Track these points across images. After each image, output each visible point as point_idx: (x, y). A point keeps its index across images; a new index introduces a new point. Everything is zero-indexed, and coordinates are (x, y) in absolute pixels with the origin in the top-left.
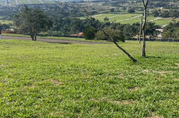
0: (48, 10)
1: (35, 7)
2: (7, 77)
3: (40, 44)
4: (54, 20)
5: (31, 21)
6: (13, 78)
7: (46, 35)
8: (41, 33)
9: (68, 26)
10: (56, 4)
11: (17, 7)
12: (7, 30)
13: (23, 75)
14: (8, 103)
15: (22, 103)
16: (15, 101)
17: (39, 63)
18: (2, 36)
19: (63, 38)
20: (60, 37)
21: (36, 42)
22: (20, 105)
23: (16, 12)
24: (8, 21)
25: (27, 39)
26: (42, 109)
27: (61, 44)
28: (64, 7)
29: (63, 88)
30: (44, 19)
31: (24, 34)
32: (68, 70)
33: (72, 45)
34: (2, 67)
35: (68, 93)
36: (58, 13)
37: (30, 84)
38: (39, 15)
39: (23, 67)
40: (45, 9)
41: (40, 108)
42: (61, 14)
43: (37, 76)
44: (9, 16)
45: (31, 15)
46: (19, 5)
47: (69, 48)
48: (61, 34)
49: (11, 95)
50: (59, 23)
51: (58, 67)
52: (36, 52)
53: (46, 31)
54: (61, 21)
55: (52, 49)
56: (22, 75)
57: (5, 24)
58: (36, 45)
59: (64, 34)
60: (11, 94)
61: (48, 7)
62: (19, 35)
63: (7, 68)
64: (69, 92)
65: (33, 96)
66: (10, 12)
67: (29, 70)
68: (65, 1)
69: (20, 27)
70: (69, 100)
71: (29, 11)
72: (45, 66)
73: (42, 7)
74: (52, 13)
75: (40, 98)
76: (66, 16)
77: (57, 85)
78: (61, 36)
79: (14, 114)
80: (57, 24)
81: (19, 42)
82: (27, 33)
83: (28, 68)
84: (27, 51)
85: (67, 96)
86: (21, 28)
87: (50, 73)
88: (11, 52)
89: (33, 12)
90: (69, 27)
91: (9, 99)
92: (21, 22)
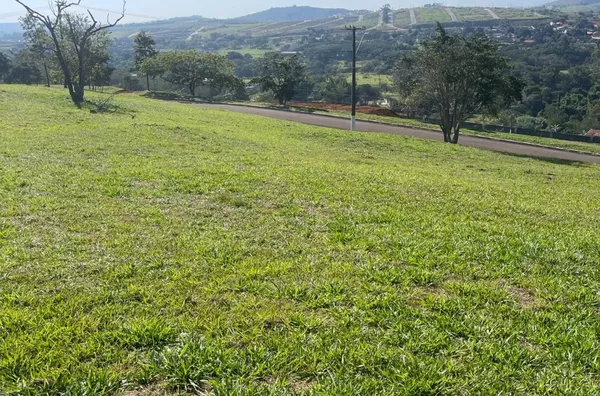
0: (510, 40)
1: (469, 30)
2: (365, 246)
3: (469, 154)
4: (526, 77)
5: (449, 79)
6: (381, 252)
7: (492, 128)
8: (477, 119)
9: (580, 98)
10: (543, 22)
11: (410, 31)
12: (370, 103)
13: (412, 250)
14: (365, 329)
15: (406, 341)
16: (386, 328)
17: (463, 218)
18: (357, 123)
19: (552, 141)
20: (539, 136)
21: (457, 147)
22: (401, 344)
23: (404, 48)
24: (378, 77)
25: (427, 138)
26: (469, 378)
27: (542, 163)
28: (573, 31)
29: (548, 323)
30: (497, 71)
31: (420, 119)
32: (567, 262)
33: (587, 171)
34: (351, 214)
35: (569, 345)
36: (546, 53)
37: (432, 284)
38: (479, 59)
39: (412, 226)
40: (501, 39)
41: (462, 372)
42: (558, 54)
43: (456, 261)
44: (383, 60)
45: (454, 59)
46: (419, 27)
47: (575, 180)
48: (545, 126)
49: (375, 307)
50: (545, 88)
51: (531, 245)
52: (456, 182)
53: (494, 113)
54: (553, 82)
55: (511, 175)
56: (409, 249)
57: (368, 85)
58: (455, 157)
59: (556, 128)
60: (375, 303)
61: (512, 31)
62: (405, 120)
63: (364, 221)
64: (573, 342)
65: (441, 326)
66: (389, 49)
67: (431, 237)
68: (582, 8)
69: (414, 95)
70: (573, 373)
71: (450, 44)
72: (484, 231)
73: (491, 33)
74: (523, 52)
75: (467, 338)
76: (574, 62)
77: (525, 307)
78: (546, 135)
79: (382, 368)
80: (537, 89)
81: (404, 144)
82: (428, 115)
83: (428, 230)
84: (426, 174)
85: (563, 355)
86: (417, 99)
87: (502, 261)
88: (376, 171)
89: (460, 48)
90: (582, 105)
91: (369, 316)
92: (417, 81)
